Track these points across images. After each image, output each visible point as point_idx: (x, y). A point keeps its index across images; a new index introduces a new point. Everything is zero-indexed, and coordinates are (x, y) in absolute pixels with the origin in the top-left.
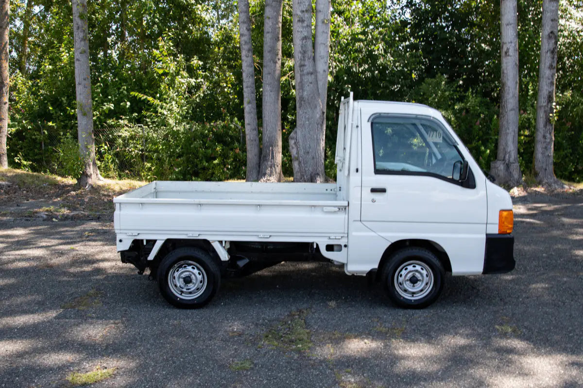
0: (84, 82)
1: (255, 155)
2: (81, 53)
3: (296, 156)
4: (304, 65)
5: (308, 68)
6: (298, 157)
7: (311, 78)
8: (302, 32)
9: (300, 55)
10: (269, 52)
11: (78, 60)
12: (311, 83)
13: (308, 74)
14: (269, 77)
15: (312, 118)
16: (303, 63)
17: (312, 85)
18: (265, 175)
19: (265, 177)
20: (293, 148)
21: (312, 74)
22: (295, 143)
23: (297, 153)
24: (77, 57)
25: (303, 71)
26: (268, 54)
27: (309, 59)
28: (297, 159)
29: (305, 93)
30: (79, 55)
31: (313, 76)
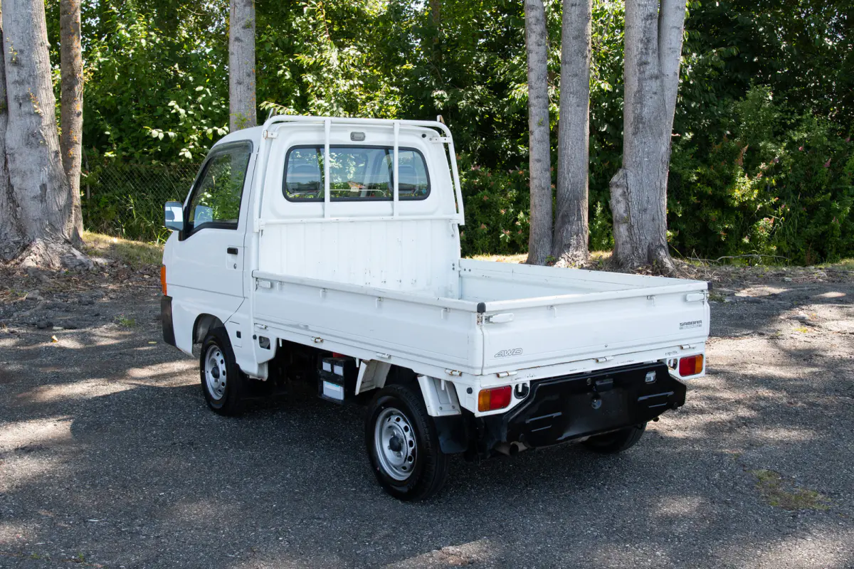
0: (247, 80)
1: (547, 214)
2: (244, 28)
3: (625, 215)
4: (646, 63)
5: (651, 69)
6: (629, 216)
7: (654, 85)
8: (646, 6)
9: (640, 46)
10: (576, 38)
11: (237, 39)
12: (655, 93)
13: (651, 77)
14: (575, 80)
15: (653, 152)
16: (644, 59)
17: (656, 97)
18: (568, 246)
19: (568, 251)
20: (618, 202)
21: (657, 78)
22: (624, 194)
23: (627, 210)
24: (238, 35)
25: (644, 72)
26: (574, 42)
27: (654, 52)
28: (626, 221)
29: (646, 110)
30: (241, 31)
31: (658, 81)
